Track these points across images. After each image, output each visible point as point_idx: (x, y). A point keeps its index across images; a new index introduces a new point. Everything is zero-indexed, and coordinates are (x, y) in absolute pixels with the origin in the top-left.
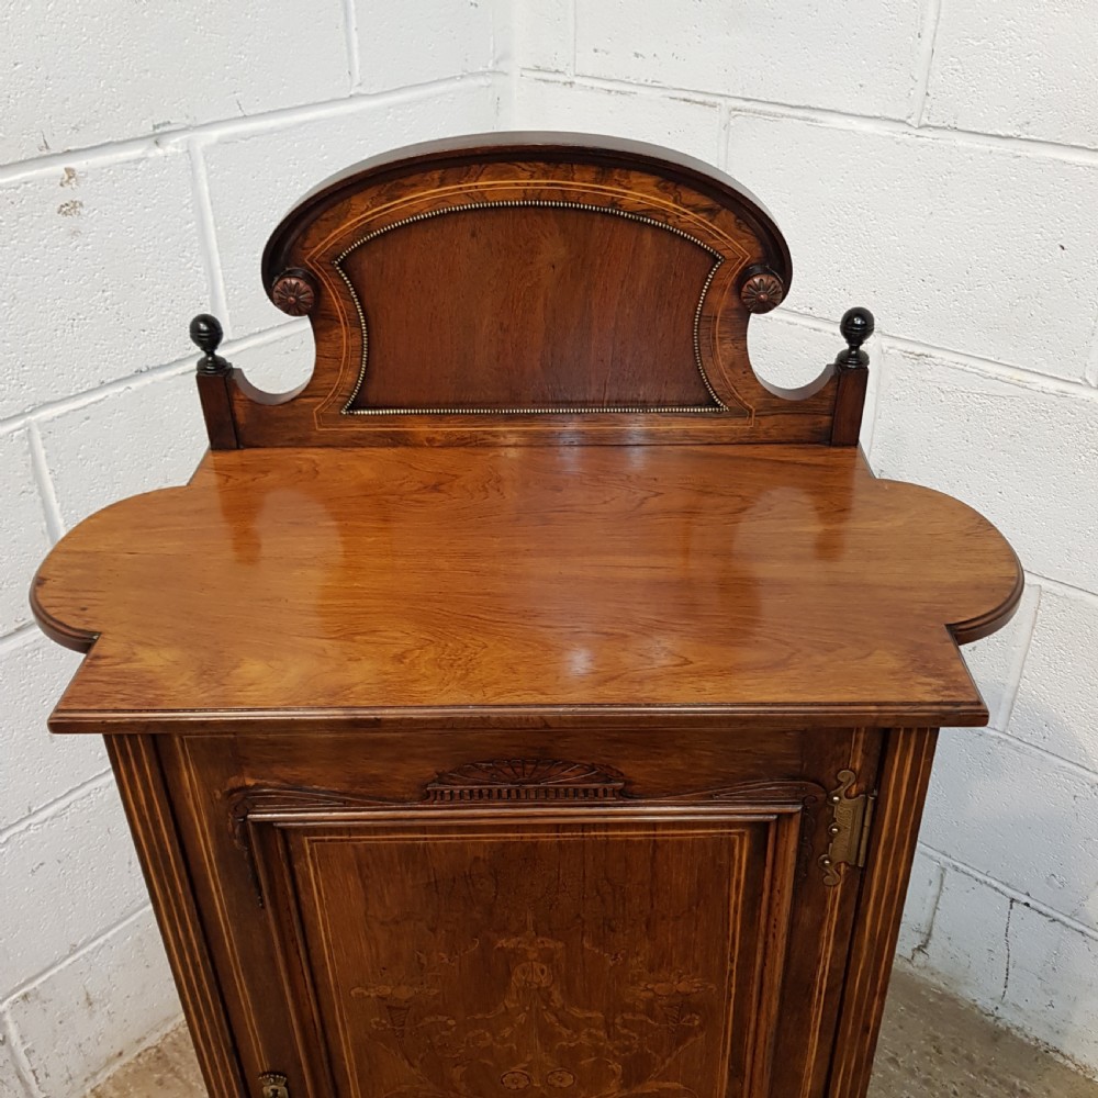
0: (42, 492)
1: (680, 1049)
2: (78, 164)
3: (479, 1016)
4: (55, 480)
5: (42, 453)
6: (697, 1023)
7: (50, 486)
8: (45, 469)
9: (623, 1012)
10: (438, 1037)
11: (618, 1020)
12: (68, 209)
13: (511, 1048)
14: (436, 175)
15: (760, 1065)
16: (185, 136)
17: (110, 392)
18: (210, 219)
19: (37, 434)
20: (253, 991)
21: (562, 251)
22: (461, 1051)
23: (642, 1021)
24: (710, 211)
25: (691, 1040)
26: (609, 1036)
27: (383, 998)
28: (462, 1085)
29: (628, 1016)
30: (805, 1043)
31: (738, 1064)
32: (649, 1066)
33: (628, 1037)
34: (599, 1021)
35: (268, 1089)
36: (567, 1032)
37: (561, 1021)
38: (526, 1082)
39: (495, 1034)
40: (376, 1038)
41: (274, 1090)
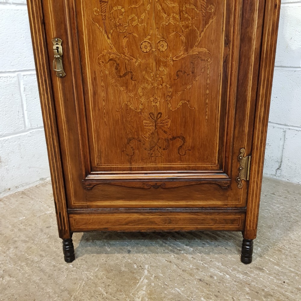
1: (207, 26)
3: (133, 6)
6: (213, 10)
9: (186, 3)
10: (118, 19)
11: (184, 9)
13: (145, 25)
15: (236, 33)
22: (126, 28)
23: (193, 9)
25: (211, 21)
26: (181, 19)
28: (126, 50)
29: (188, 6)
30: (253, 20)
31: (227, 36)
32: (195, 37)
33: (187, 19)
34: (177, 9)
35: (55, 47)
36: (165, 16)
37: (163, 9)
38: (149, 48)
39: (138, 18)
40: (96, 20)
41: (58, 47)
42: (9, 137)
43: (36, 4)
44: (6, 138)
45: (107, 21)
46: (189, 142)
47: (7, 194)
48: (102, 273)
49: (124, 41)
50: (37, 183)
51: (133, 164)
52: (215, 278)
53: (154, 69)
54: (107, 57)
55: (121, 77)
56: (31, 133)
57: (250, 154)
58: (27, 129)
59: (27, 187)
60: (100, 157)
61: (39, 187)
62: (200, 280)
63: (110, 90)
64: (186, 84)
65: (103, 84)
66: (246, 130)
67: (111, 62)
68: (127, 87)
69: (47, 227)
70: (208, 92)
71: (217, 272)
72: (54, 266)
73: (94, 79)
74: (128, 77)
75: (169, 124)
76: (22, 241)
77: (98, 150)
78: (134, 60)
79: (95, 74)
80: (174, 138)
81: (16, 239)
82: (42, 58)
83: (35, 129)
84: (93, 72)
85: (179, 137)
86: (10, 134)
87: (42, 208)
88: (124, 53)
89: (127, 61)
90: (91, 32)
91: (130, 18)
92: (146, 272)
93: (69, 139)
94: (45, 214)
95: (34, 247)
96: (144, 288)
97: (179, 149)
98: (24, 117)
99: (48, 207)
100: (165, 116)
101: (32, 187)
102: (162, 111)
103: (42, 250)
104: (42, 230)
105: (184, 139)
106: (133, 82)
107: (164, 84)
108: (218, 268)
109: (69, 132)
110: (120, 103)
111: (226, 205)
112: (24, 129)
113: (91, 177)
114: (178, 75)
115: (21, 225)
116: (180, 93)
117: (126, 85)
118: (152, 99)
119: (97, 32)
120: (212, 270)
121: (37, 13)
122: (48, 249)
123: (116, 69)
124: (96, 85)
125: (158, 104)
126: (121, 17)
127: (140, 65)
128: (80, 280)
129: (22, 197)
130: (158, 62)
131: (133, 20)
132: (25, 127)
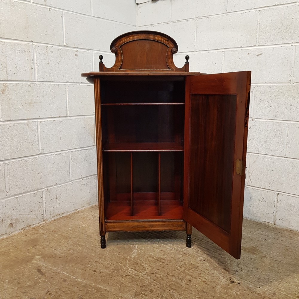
0: (66, 96)
2: (78, 50)
4: (68, 94)
5: (67, 89)
7: (67, 95)
8: (67, 92)
12: (76, 55)
16: (92, 51)
17: (77, 84)
18: (94, 63)
19: (67, 86)
42: (62, 185)
43: (100, 134)
44: (61, 185)
47: (58, 217)
48: (116, 249)
50: (73, 212)
52: (168, 249)
56: (72, 182)
58: (71, 180)
59: (68, 214)
61: (75, 214)
62: (161, 250)
69: (85, 232)
71: (169, 247)
72: (93, 246)
76: (74, 237)
81: (71, 237)
83: (75, 180)
86: (63, 183)
87: (80, 224)
92: (136, 248)
94: (82, 226)
95: (81, 240)
96: (136, 253)
98: (70, 174)
99: (83, 223)
101: (71, 214)
103: (85, 241)
104: (83, 233)
108: (170, 246)
112: (69, 180)
115: (71, 231)
120: (167, 247)
121: (100, 137)
122: (88, 240)
128: (106, 251)
129: (67, 219)
132: (70, 179)
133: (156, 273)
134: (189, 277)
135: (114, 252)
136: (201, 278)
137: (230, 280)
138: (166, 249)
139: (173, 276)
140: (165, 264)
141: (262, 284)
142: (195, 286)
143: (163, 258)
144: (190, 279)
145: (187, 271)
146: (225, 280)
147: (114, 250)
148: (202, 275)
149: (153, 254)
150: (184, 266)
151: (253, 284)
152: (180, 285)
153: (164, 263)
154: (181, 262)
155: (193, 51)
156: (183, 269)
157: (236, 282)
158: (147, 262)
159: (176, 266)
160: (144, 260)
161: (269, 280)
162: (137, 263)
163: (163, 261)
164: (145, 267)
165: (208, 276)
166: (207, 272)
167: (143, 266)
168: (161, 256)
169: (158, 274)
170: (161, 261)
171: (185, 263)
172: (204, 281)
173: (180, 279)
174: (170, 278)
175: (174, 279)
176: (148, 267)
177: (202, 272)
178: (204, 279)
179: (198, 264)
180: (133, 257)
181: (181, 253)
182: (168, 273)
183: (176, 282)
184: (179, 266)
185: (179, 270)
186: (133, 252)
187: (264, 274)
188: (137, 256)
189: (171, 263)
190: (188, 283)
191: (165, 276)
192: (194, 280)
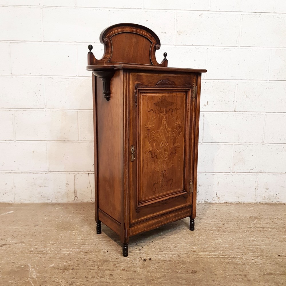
1: (179, 136)
3: (158, 131)
6: (181, 130)
13: (161, 137)
14: (123, 27)
15: (188, 137)
20: (133, 125)
21: (136, 40)
22: (156, 139)
24: (151, 36)
25: (180, 134)
26: (172, 134)
27: (147, 128)
28: (155, 147)
29: (174, 129)
30: (192, 132)
31: (185, 138)
32: (176, 140)
33: (174, 134)
34: (171, 131)
35: (132, 149)
36: (167, 133)
37: (167, 131)
38: (162, 145)
39: (160, 135)
40: (146, 137)
41: (133, 149)
45: (149, 137)
46: (174, 180)
49: (155, 144)
51: (155, 195)
53: (164, 153)
54: (148, 151)
55: (153, 158)
57: (193, 181)
60: (143, 195)
63: (149, 164)
64: (173, 157)
65: (146, 162)
66: (192, 172)
67: (150, 152)
68: (154, 162)
70: (180, 159)
73: (143, 160)
74: (155, 157)
75: (168, 174)
77: (142, 192)
78: (158, 150)
79: (144, 158)
80: (169, 180)
82: (127, 155)
84: (143, 158)
85: (171, 179)
88: (154, 148)
89: (155, 151)
90: (144, 141)
91: (157, 135)
93: (133, 189)
97: (171, 184)
100: (166, 172)
102: (166, 169)
105: (173, 180)
106: (157, 159)
107: (167, 158)
109: (133, 185)
110: (152, 169)
111: (186, 205)
113: (140, 206)
114: (171, 154)
116: (171, 161)
117: (154, 161)
118: (163, 165)
119: (146, 141)
123: (151, 155)
124: (144, 162)
125: (164, 167)
126: (154, 135)
127: (159, 152)
130: (165, 150)
131: (158, 135)
133: (74, 282)
134: (108, 272)
135: (7, 282)
136: (118, 268)
137: (141, 259)
138: (64, 255)
139: (93, 277)
140: (75, 270)
141: (166, 252)
142: (119, 278)
143: (69, 265)
144: (110, 273)
145: (101, 267)
146: (138, 261)
147: (4, 279)
148: (117, 265)
149: (54, 265)
150: (95, 263)
151: (159, 255)
152: (106, 283)
153: (73, 269)
154: (90, 262)
155: (41, 41)
156: (96, 267)
157: (147, 259)
158: (55, 276)
159: (88, 267)
160: (50, 275)
161: (167, 247)
162: (46, 281)
163: (71, 267)
164: (57, 282)
165: (123, 263)
166: (118, 260)
167: (54, 281)
168: (65, 264)
169: (78, 282)
170: (69, 269)
171: (93, 261)
172: (124, 270)
173: (101, 277)
174: (92, 281)
175: (97, 280)
176: (60, 280)
177: (115, 262)
178: (121, 268)
179: (105, 257)
180: (35, 277)
181: (82, 253)
182: (85, 277)
183: (100, 282)
184: (91, 266)
185: (93, 270)
186: (30, 272)
187: (160, 244)
188: (39, 275)
189: (81, 267)
190: (112, 278)
191: (85, 281)
192: (114, 273)
